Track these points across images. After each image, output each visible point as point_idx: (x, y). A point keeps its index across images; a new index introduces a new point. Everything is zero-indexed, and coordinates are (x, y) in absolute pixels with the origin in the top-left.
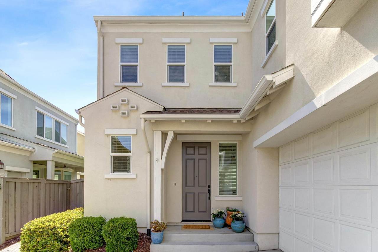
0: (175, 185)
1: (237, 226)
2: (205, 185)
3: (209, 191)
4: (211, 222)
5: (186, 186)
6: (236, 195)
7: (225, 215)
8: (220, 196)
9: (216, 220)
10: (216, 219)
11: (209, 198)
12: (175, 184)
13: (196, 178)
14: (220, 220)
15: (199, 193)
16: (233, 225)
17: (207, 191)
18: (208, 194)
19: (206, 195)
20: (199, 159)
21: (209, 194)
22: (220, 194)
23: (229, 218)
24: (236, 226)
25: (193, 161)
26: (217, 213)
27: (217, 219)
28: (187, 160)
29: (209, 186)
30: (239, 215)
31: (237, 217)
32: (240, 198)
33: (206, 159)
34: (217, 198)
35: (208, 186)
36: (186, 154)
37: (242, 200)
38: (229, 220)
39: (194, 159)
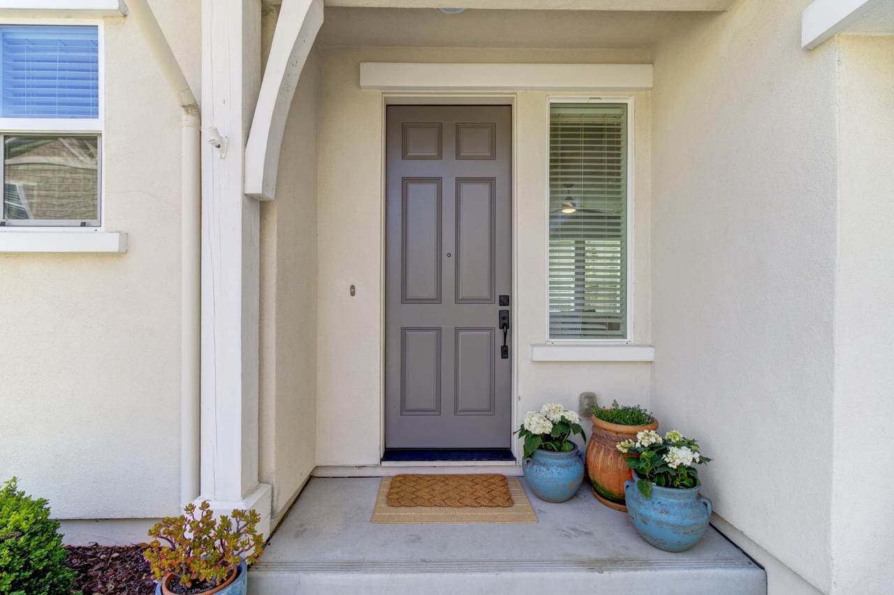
0: (353, 294)
1: (672, 519)
2: (485, 293)
3: (505, 323)
4: (512, 463)
5: (405, 299)
6: (624, 336)
7: (585, 440)
8: (553, 345)
9: (544, 465)
10: (542, 459)
11: (506, 352)
12: (353, 287)
13: (448, 264)
14: (560, 462)
15: (457, 330)
16: (642, 510)
17: (495, 322)
18: (499, 333)
19: (492, 339)
20: (459, 181)
21: (505, 334)
22: (552, 336)
23: (606, 455)
24: (663, 517)
25: (432, 188)
26: (548, 430)
27: (544, 456)
28: (406, 181)
29: (506, 300)
30: (679, 457)
31: (666, 464)
32: (648, 354)
33: (491, 181)
34: (540, 354)
35: (498, 299)
36: (403, 158)
37: (651, 362)
38: (606, 466)
39: (438, 181)
